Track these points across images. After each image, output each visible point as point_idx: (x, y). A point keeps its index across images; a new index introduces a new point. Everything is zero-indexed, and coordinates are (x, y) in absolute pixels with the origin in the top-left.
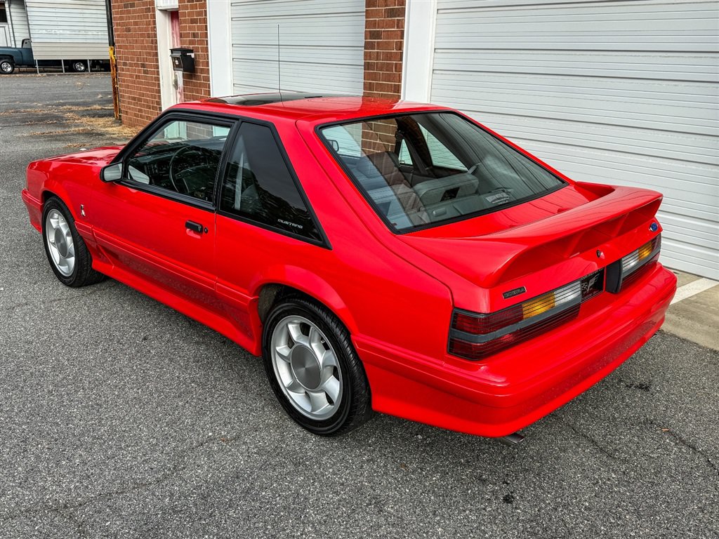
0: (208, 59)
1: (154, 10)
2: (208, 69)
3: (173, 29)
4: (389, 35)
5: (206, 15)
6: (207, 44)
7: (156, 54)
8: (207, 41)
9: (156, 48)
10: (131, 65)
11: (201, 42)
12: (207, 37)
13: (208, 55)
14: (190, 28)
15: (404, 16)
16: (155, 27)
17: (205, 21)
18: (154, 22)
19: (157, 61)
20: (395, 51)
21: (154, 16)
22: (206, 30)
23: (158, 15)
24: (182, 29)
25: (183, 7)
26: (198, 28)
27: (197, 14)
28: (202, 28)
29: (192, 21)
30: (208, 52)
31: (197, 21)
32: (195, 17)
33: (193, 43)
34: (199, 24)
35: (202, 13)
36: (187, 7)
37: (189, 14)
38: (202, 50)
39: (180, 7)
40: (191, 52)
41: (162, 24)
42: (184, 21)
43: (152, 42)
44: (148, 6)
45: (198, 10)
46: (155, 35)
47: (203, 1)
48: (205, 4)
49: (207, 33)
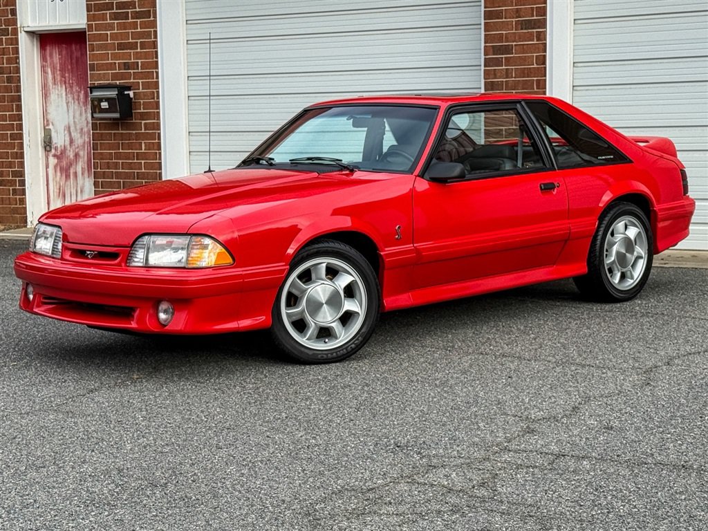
0: (158, 98)
1: (15, 32)
2: (159, 113)
3: (44, 58)
4: (523, 49)
5: (156, 37)
6: (157, 77)
7: (19, 99)
8: (157, 73)
9: (18, 89)
11: (150, 75)
12: (157, 67)
13: (158, 92)
14: (115, 56)
15: (545, 27)
16: (18, 58)
17: (155, 45)
18: (16, 51)
19: (19, 108)
20: (535, 66)
21: (15, 41)
22: (157, 57)
23: (23, 38)
24: (94, 57)
25: (98, 27)
26: (137, 56)
27: (135, 35)
28: (146, 55)
29: (121, 46)
30: (158, 88)
31: (134, 46)
32: (130, 41)
33: (122, 76)
34: (139, 50)
35: (148, 35)
36: (111, 27)
37: (114, 37)
38: (146, 86)
39: (90, 26)
40: (130, 90)
41: (28, 54)
42: (101, 47)
43: (9, 80)
44: (4, 27)
45: (139, 30)
46: (18, 70)
47: (152, 19)
48: (155, 21)
49: (157, 62)
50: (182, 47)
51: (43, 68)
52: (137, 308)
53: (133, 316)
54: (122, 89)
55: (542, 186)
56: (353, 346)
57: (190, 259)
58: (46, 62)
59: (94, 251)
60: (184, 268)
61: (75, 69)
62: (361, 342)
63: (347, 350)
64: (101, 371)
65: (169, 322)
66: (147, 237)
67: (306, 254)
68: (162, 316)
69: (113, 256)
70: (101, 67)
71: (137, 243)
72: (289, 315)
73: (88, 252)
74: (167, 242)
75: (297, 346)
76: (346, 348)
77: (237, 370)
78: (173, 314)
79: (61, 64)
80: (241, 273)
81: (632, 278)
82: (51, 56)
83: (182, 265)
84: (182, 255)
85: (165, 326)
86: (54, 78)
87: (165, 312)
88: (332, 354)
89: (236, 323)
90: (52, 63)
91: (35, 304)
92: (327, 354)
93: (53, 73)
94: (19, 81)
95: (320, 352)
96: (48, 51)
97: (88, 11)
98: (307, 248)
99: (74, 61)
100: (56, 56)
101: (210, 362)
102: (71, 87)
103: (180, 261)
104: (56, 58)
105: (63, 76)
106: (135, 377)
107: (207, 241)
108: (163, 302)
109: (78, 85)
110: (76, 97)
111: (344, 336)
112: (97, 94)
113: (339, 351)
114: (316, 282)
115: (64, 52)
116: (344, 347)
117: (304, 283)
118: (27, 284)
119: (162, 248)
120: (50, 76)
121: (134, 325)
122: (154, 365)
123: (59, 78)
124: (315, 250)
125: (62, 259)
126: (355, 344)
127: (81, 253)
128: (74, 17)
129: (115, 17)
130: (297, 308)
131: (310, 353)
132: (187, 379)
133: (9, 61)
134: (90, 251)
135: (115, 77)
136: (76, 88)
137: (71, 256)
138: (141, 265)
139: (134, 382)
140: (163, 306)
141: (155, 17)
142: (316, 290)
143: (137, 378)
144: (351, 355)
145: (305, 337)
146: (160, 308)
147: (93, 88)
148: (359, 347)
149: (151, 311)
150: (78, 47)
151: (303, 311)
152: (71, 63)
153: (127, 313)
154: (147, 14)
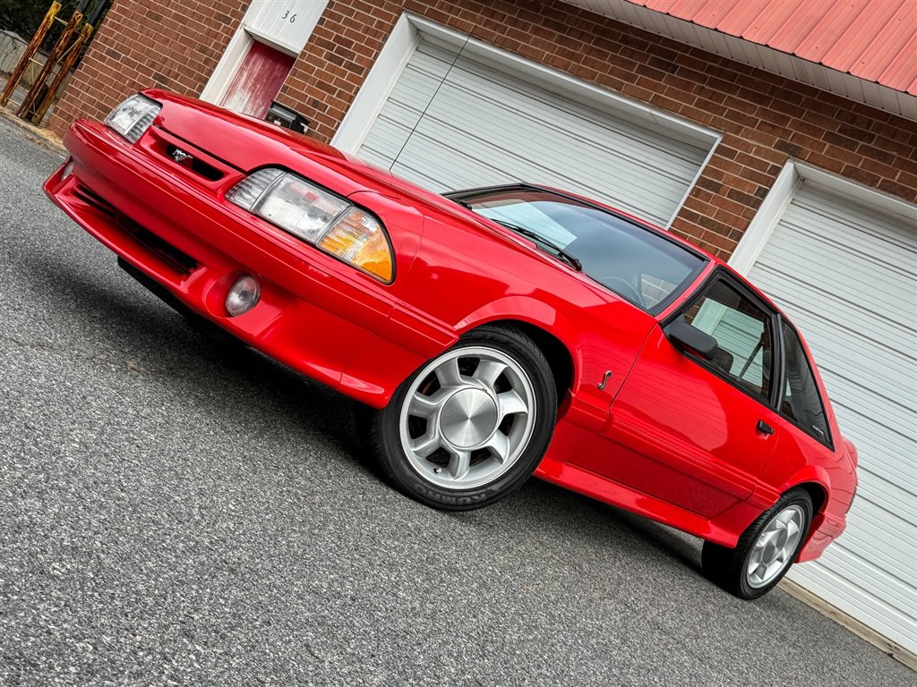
1: (236, 25)
3: (247, 62)
5: (356, 93)
6: (337, 128)
8: (339, 124)
9: (210, 73)
10: (128, 62)
11: (331, 122)
12: (341, 120)
13: (330, 141)
14: (310, 91)
16: (225, 47)
17: (351, 99)
18: (228, 41)
19: (202, 89)
21: (231, 33)
22: (346, 111)
23: (239, 35)
24: (291, 81)
25: (310, 58)
26: (330, 100)
27: (338, 82)
28: (338, 104)
29: (320, 85)
30: (332, 137)
31: (332, 90)
32: (332, 84)
33: (307, 111)
34: (334, 96)
35: (351, 88)
36: (321, 64)
37: (319, 74)
38: (322, 129)
39: (303, 54)
40: (307, 125)
41: (236, 49)
42: (302, 76)
43: (207, 61)
44: (229, 16)
45: (345, 79)
46: (219, 57)
47: (361, 76)
48: (362, 80)
49: (344, 115)
50: (373, 117)
51: (241, 70)
52: (203, 265)
53: (189, 274)
54: (300, 119)
55: (761, 423)
56: (468, 500)
57: (331, 236)
58: (247, 66)
59: (187, 153)
60: (313, 246)
61: (268, 86)
62: (481, 502)
63: (457, 500)
64: (88, 328)
65: (238, 314)
66: (280, 172)
67: (490, 335)
68: (235, 299)
69: (214, 174)
70: (293, 93)
71: (260, 172)
72: (414, 403)
73: (179, 152)
74: (308, 193)
75: (397, 452)
76: (457, 498)
77: (289, 440)
78: (254, 304)
79: (258, 75)
80: (393, 304)
81: (762, 577)
82: (254, 63)
83: (313, 240)
84: (320, 225)
85: (230, 316)
86: (246, 83)
87: (244, 294)
88: (435, 493)
89: (340, 374)
90: (252, 69)
91: (63, 189)
92: (428, 490)
93: (248, 78)
94: (215, 67)
95: (422, 482)
96: (254, 58)
97: (310, 40)
98: (497, 329)
99: (272, 78)
100: (258, 65)
101: (254, 406)
102: (256, 98)
103: (313, 232)
104: (258, 67)
105: (254, 85)
106: (131, 364)
107: (371, 225)
108: (249, 279)
109: (263, 99)
110: (255, 109)
111: (464, 479)
112: (276, 110)
113: (447, 496)
114: (475, 381)
115: (267, 66)
116: (456, 494)
117: (461, 373)
118: (71, 160)
119: (296, 199)
120: (243, 80)
121: (183, 287)
122: (172, 364)
123: (250, 85)
124: (506, 339)
125: (137, 145)
126: (472, 499)
127: (168, 149)
128: (293, 39)
129: (330, 57)
130: (431, 400)
131: (409, 473)
132: (209, 413)
133: (216, 46)
134: (183, 151)
135: (300, 107)
136: (259, 101)
137: (152, 147)
138: (247, 206)
139: (123, 369)
140: (245, 284)
141: (365, 76)
142: (471, 392)
143: (133, 368)
144: (457, 511)
145: (415, 446)
146: (239, 285)
147: (274, 104)
148: (475, 506)
149: (223, 280)
150: (282, 68)
151: (435, 410)
152: (268, 79)
153: (183, 264)
154: (360, 70)
